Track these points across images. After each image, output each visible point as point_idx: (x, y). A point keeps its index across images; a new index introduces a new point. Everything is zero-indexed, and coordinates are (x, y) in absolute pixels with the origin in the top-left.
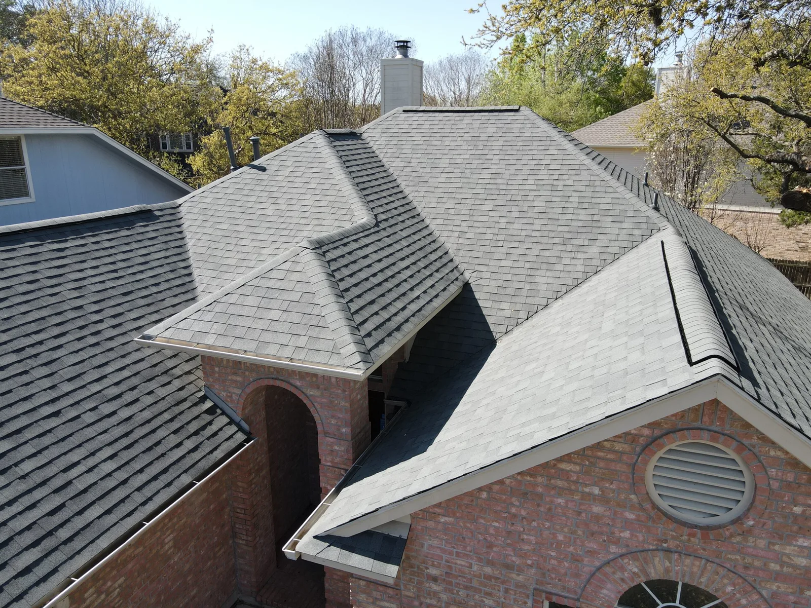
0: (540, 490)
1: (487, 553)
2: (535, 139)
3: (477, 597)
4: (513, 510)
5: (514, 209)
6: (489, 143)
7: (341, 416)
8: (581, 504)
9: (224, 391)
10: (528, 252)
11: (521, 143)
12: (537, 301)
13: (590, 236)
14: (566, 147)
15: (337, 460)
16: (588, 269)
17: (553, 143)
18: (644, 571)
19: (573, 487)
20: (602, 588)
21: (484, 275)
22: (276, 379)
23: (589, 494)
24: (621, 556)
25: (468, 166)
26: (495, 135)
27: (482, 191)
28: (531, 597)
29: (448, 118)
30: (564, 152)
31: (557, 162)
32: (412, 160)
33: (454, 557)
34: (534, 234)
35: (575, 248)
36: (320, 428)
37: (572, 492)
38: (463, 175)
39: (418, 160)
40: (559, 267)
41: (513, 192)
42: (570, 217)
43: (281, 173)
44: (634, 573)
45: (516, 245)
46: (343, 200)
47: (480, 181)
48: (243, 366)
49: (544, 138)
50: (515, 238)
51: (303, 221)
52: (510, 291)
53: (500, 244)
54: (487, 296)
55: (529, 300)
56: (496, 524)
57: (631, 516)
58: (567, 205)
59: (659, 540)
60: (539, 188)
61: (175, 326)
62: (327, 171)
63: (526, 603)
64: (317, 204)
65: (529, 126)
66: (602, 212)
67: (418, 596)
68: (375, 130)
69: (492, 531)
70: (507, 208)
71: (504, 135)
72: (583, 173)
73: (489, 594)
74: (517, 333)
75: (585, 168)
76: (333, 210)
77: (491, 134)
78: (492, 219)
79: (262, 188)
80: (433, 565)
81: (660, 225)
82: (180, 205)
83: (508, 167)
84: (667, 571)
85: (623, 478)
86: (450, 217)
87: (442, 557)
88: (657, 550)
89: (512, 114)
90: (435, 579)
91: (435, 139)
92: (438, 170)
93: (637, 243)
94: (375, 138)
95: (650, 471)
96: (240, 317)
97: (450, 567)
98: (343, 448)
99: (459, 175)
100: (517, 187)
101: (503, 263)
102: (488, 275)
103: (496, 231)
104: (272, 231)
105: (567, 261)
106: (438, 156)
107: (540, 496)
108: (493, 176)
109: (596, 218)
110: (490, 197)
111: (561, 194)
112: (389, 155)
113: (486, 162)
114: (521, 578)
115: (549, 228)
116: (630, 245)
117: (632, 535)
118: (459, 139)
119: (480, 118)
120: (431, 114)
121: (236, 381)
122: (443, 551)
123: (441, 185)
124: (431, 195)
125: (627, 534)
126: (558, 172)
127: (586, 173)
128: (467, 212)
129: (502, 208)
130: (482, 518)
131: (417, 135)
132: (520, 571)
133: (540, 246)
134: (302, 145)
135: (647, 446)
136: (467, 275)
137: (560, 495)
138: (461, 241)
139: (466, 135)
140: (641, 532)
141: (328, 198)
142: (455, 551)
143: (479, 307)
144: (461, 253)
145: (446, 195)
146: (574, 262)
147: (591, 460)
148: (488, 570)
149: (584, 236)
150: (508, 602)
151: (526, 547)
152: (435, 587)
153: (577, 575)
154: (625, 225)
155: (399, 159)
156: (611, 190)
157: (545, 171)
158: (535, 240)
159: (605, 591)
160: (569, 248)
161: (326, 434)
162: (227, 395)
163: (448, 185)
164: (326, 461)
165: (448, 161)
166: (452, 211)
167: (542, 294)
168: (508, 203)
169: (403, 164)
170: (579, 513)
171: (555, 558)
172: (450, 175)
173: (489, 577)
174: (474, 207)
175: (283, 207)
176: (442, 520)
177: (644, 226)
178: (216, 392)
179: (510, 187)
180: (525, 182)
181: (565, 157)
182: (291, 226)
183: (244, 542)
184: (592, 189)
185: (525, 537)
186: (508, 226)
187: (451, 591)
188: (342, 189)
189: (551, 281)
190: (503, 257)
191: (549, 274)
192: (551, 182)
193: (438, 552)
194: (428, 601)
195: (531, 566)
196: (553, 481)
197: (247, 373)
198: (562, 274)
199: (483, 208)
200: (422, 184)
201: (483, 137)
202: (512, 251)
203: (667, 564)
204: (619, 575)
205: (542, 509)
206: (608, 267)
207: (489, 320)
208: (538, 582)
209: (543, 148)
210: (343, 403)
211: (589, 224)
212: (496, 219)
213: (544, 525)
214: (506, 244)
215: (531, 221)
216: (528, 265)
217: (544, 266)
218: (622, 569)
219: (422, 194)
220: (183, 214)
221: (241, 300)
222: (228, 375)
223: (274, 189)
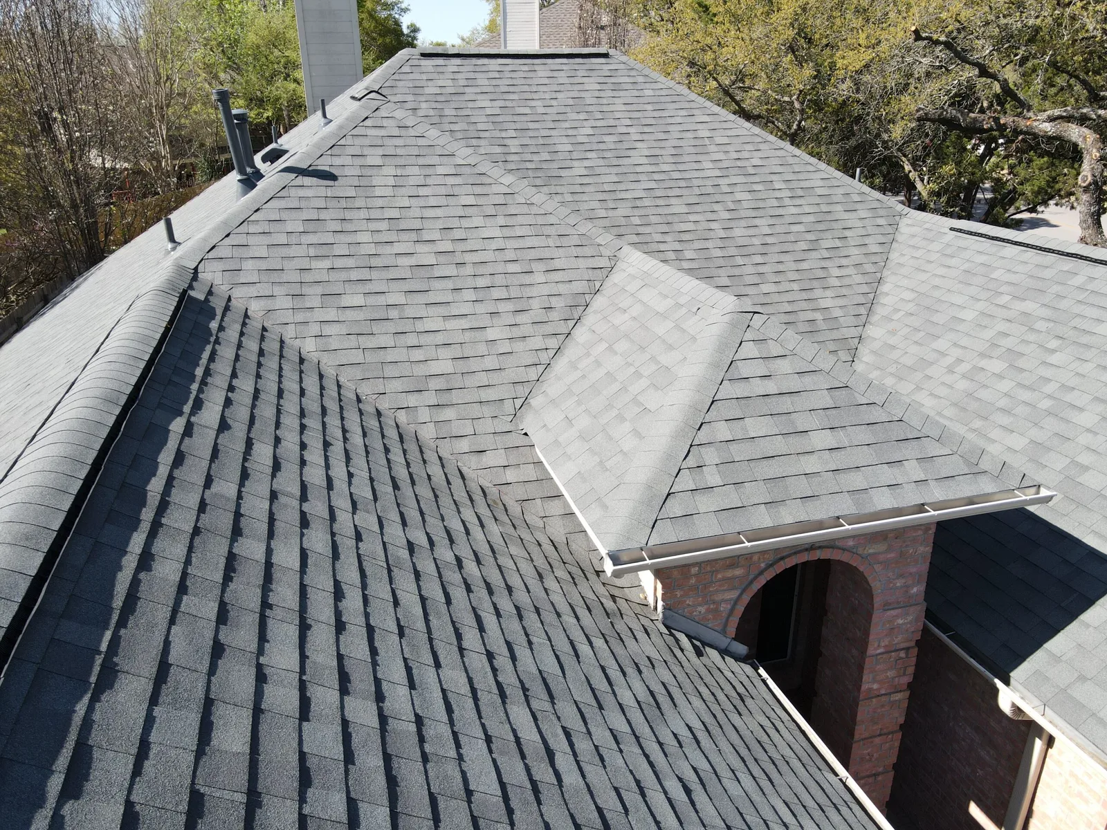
5: (716, 207)
9: (703, 603)
12: (846, 333)
15: (896, 640)
17: (692, 105)
25: (602, 146)
26: (603, 94)
32: (508, 142)
34: (769, 240)
36: (877, 602)
41: (695, 182)
43: (375, 182)
46: (552, 220)
53: (739, 261)
55: (836, 334)
60: (725, 172)
64: (509, 232)
70: (708, 208)
71: (616, 94)
72: (762, 147)
75: (760, 140)
76: (550, 240)
79: (363, 214)
82: (195, 270)
86: (640, 230)
93: (891, 236)
94: (408, 106)
98: (910, 618)
99: (601, 162)
100: (695, 174)
104: (470, 295)
105: (837, 272)
108: (652, 160)
121: (733, 578)
127: (766, 146)
131: (480, 97)
156: (811, 168)
157: (714, 148)
160: (825, 254)
161: (886, 606)
164: (878, 647)
166: (636, 221)
172: (586, 163)
175: (445, 246)
177: (882, 213)
178: (687, 611)
180: (700, 166)
182: (500, 280)
188: (532, 201)
192: (733, 163)
197: (756, 558)
199: (674, 210)
200: (555, 181)
202: (760, 269)
206: (887, 272)
214: (747, 261)
216: (795, 286)
220: (225, 288)
221: (737, 430)
222: (717, 571)
223: (394, 213)
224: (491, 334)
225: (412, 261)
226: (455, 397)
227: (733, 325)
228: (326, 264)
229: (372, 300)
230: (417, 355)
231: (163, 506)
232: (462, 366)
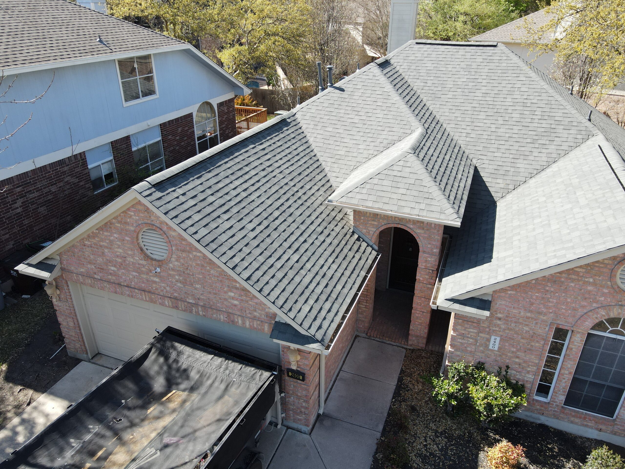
0: (563, 280)
1: (530, 307)
2: (509, 68)
3: (520, 326)
4: (547, 288)
5: (499, 118)
6: (478, 71)
7: (434, 243)
8: (582, 286)
9: (365, 229)
10: (511, 148)
11: (500, 71)
12: (519, 178)
13: (550, 138)
14: (531, 75)
15: (428, 265)
16: (549, 160)
17: (522, 72)
18: (608, 314)
19: (580, 279)
20: (585, 321)
21: (485, 162)
22: (398, 224)
23: (587, 282)
24: (598, 308)
25: (466, 87)
26: (482, 64)
27: (478, 105)
28: (548, 326)
29: (448, 50)
30: (530, 79)
31: (525, 86)
32: (428, 82)
33: (512, 309)
34: (514, 136)
35: (540, 146)
36: (421, 249)
37: (578, 280)
38: (464, 94)
39: (432, 82)
40: (532, 158)
41: (498, 107)
42: (536, 125)
43: (356, 94)
44: (603, 315)
45: (503, 142)
46: (402, 114)
47: (476, 98)
48: (379, 217)
49: (515, 68)
50: (502, 138)
51: (380, 128)
52: (501, 172)
53: (493, 142)
54: (488, 175)
55: (515, 178)
56: (537, 294)
57: (606, 291)
58: (534, 117)
59: (617, 301)
60: (515, 104)
61: (346, 196)
62: (386, 93)
63: (545, 329)
64: (385, 116)
65: (505, 58)
66: (557, 123)
67: (489, 327)
68: (399, 57)
69: (534, 297)
70: (495, 118)
71: (488, 64)
72: (543, 94)
73: (527, 325)
74: (509, 197)
75: (545, 91)
76: (397, 121)
77: (479, 64)
78: (486, 125)
79: (346, 104)
80: (500, 313)
81: (594, 132)
82: (296, 113)
83: (493, 88)
84: (619, 314)
85: (606, 275)
86: (459, 123)
87: (505, 309)
88: (616, 305)
89: (492, 48)
90: (500, 319)
91: (441, 66)
92: (446, 89)
93: (579, 144)
94: (400, 64)
95: (619, 272)
96: (382, 192)
97: (509, 314)
98: (433, 259)
99: (461, 93)
100: (500, 103)
101: (496, 154)
102: (487, 162)
103: (489, 133)
104: (361, 134)
105: (536, 154)
106: (445, 79)
107: (562, 282)
108: (484, 95)
109: (553, 126)
110: (482, 110)
111: (529, 109)
112: (411, 77)
113: (478, 84)
114: (545, 318)
115: (523, 132)
116: (575, 145)
117: (605, 299)
118: (458, 66)
119: (470, 51)
120: (436, 46)
121: (374, 224)
122: (506, 306)
123: (449, 100)
124: (444, 107)
125: (603, 299)
126: (526, 94)
127: (545, 94)
128: (469, 120)
129: (491, 118)
130: (530, 291)
131: (428, 62)
132: (545, 314)
133: (518, 144)
134: (365, 73)
135: (620, 262)
136: (474, 161)
137: (572, 282)
138: (468, 139)
139: (462, 63)
140: (610, 297)
141: (392, 113)
142: (513, 306)
143: (484, 182)
144: (469, 147)
145: (454, 108)
146: (540, 155)
147: (592, 267)
148: (529, 315)
149: (546, 138)
150: (536, 328)
151: (551, 304)
152: (499, 322)
153: (574, 316)
154: (571, 132)
155: (418, 81)
156: (562, 107)
157: (518, 93)
158: (515, 140)
159: (587, 323)
160: (537, 146)
161: (424, 252)
162: (366, 231)
163: (455, 100)
164: (422, 265)
165: (452, 83)
166: (459, 119)
167: (521, 174)
168: (496, 114)
169: (422, 84)
170: (581, 290)
171: (565, 309)
172: (455, 93)
173: (528, 318)
174: (473, 117)
175: (364, 118)
176: (509, 293)
177: (583, 133)
178: (360, 229)
179: (495, 103)
180: (505, 100)
181: (531, 83)
182: (373, 131)
183: (364, 306)
184: (550, 106)
185: (551, 300)
186: (497, 130)
187: (507, 324)
188: (400, 107)
189: (527, 166)
190: (495, 150)
191: (525, 162)
192: (522, 101)
193: (504, 307)
194: (494, 329)
195: (551, 313)
196: (570, 276)
197: (381, 220)
198: (533, 163)
199: (479, 117)
200: (436, 99)
201: (474, 66)
202: (500, 147)
203: (620, 311)
204: (595, 316)
205: (562, 288)
206: (562, 159)
207: (490, 189)
208: (553, 320)
209: (515, 75)
210: (436, 237)
211: (549, 130)
212: (488, 125)
213: (561, 295)
214: (497, 142)
215: (511, 127)
216: (511, 156)
217: (522, 157)
218: (597, 313)
219: (438, 106)
220: (300, 120)
221: (380, 182)
222: (369, 221)
223: (355, 105)
224: (360, 147)
225: (352, 121)
226: (340, 162)
227: (401, 155)
228: (328, 117)
229: (334, 130)
230: (337, 148)
231: (236, 157)
232: (347, 154)
